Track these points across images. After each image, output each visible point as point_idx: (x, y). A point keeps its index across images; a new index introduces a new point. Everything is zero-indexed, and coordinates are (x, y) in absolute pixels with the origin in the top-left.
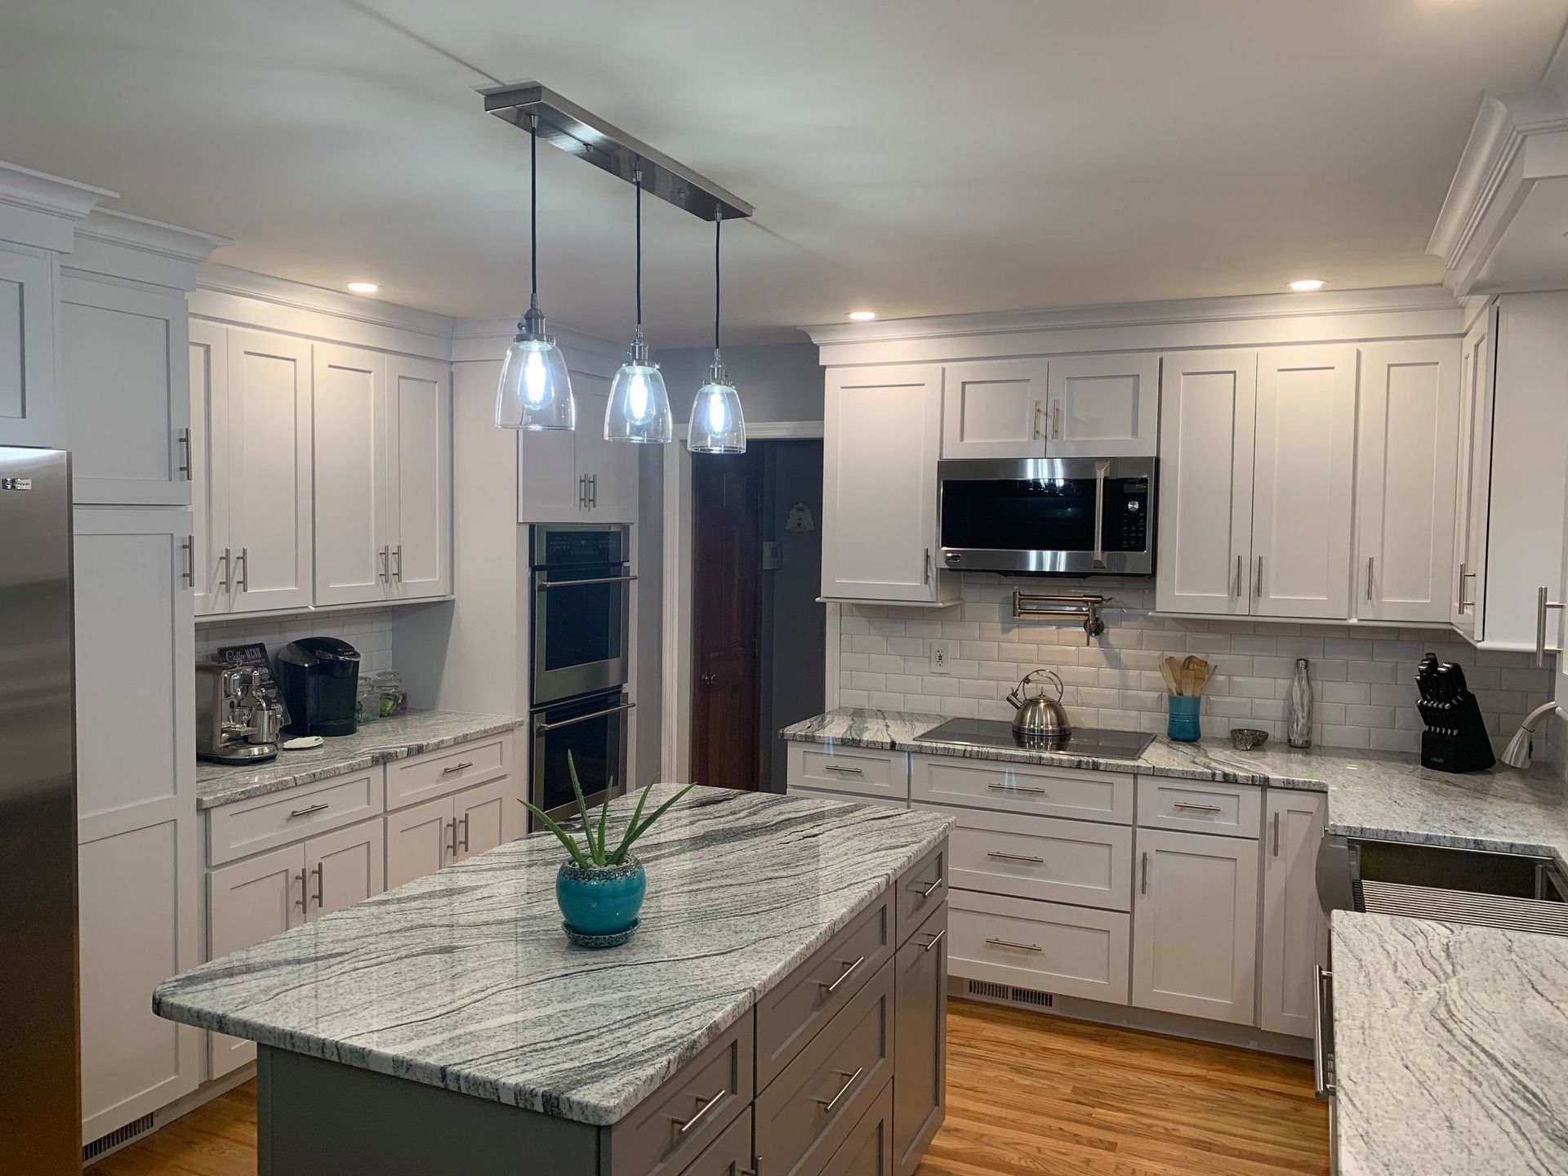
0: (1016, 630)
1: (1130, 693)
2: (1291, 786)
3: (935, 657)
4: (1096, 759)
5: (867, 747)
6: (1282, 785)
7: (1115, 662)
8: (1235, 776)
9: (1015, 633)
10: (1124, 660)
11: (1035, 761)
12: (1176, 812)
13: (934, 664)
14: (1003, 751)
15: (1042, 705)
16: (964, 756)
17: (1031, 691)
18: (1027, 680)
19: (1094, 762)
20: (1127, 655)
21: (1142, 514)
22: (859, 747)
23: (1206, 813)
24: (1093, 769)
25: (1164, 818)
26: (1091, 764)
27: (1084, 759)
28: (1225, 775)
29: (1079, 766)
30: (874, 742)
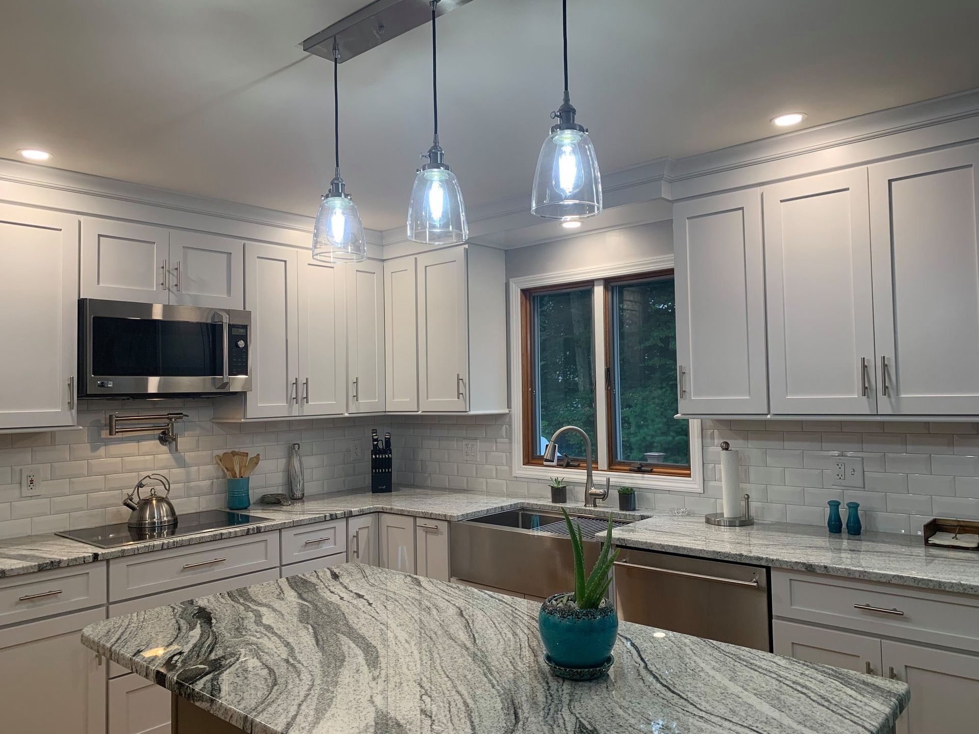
0: (104, 447)
1: (192, 484)
2: (362, 513)
3: (25, 481)
4: (258, 525)
5: (68, 566)
6: (358, 514)
7: (181, 463)
8: (336, 514)
9: (102, 451)
10: (187, 460)
11: (218, 537)
12: (303, 549)
13: (24, 489)
14: (193, 536)
15: (154, 502)
16: (162, 549)
17: (145, 493)
18: (140, 485)
19: (257, 527)
20: (189, 456)
21: (245, 350)
22: (59, 568)
23: (319, 544)
24: (257, 533)
25: (297, 555)
26: (256, 529)
27: (250, 527)
28: (331, 515)
29: (248, 533)
30: (75, 559)
